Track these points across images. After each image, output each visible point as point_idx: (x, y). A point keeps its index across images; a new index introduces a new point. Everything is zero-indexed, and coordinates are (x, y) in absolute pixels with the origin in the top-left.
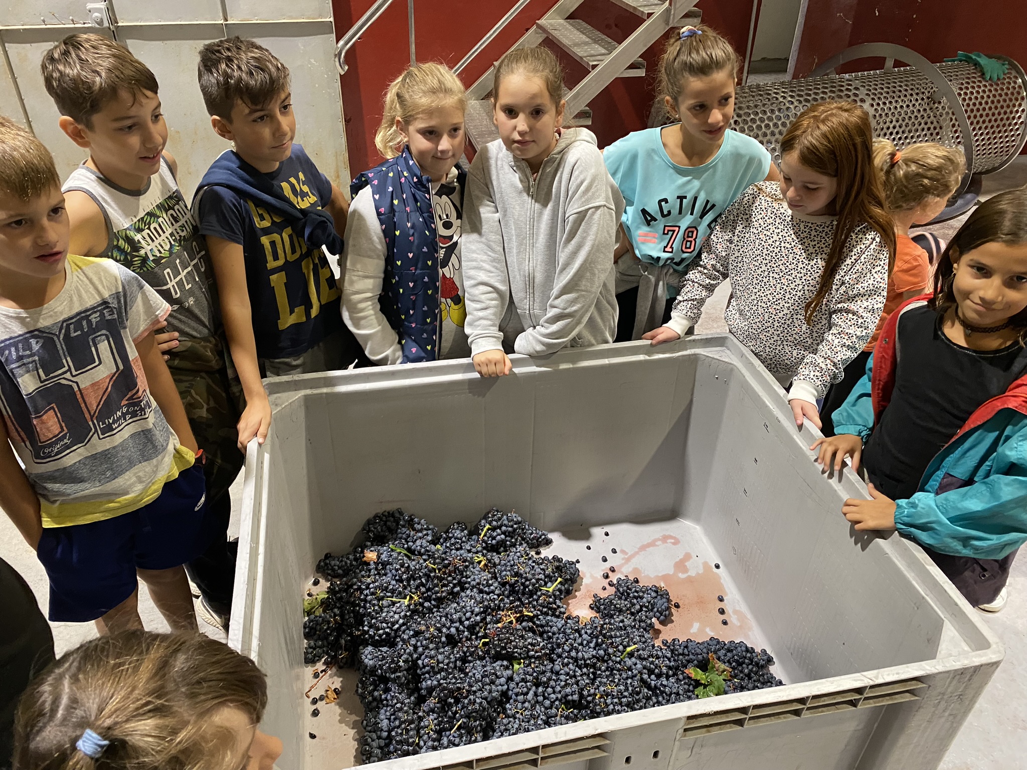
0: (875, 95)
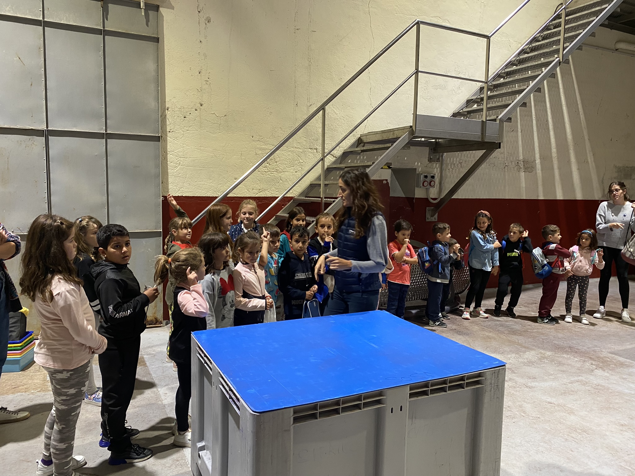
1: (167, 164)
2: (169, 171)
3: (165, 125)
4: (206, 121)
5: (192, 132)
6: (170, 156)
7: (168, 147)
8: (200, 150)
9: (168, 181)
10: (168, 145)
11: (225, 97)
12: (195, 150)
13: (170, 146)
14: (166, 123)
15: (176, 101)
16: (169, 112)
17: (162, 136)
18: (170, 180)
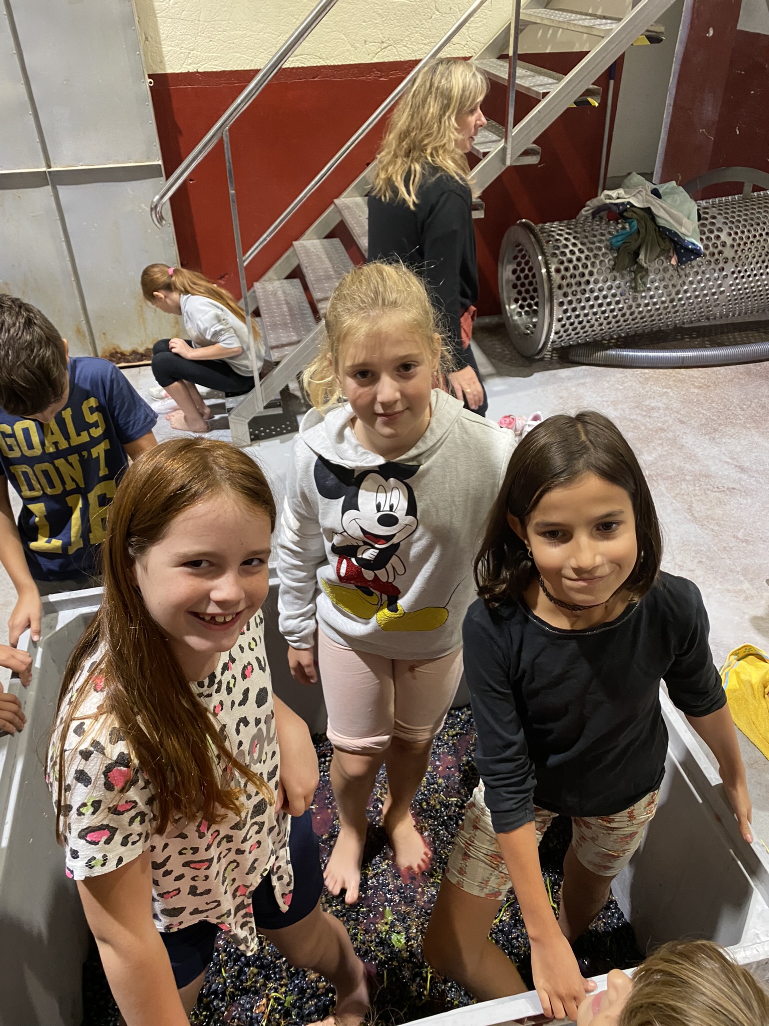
0: (733, 223)
9: (158, 32)
18: (163, 30)
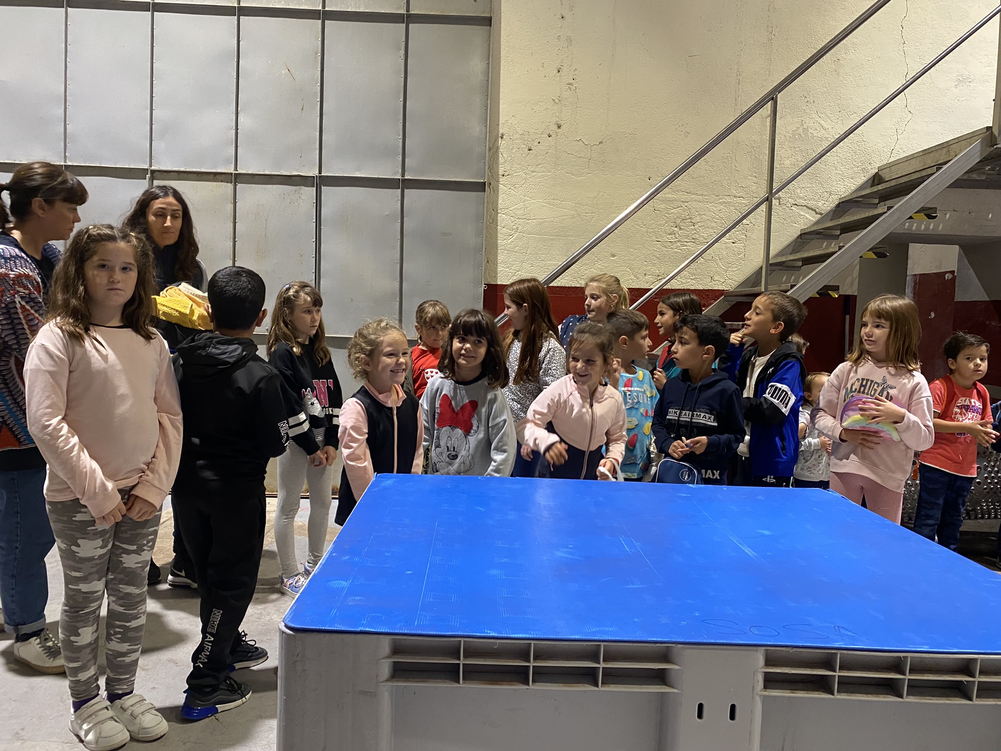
1: (497, 230)
2: (499, 241)
3: (497, 163)
4: (566, 154)
5: (540, 174)
6: (501, 217)
7: (500, 201)
8: (553, 205)
9: (497, 258)
10: (500, 198)
11: (601, 110)
12: (544, 206)
13: (503, 200)
14: (498, 159)
15: (516, 122)
16: (504, 142)
17: (491, 182)
18: (501, 258)
